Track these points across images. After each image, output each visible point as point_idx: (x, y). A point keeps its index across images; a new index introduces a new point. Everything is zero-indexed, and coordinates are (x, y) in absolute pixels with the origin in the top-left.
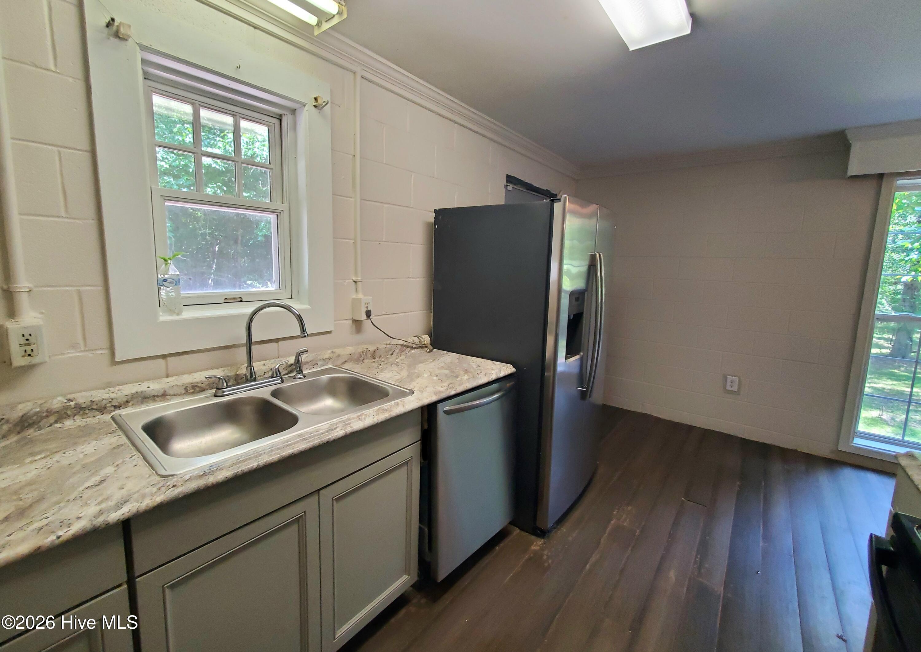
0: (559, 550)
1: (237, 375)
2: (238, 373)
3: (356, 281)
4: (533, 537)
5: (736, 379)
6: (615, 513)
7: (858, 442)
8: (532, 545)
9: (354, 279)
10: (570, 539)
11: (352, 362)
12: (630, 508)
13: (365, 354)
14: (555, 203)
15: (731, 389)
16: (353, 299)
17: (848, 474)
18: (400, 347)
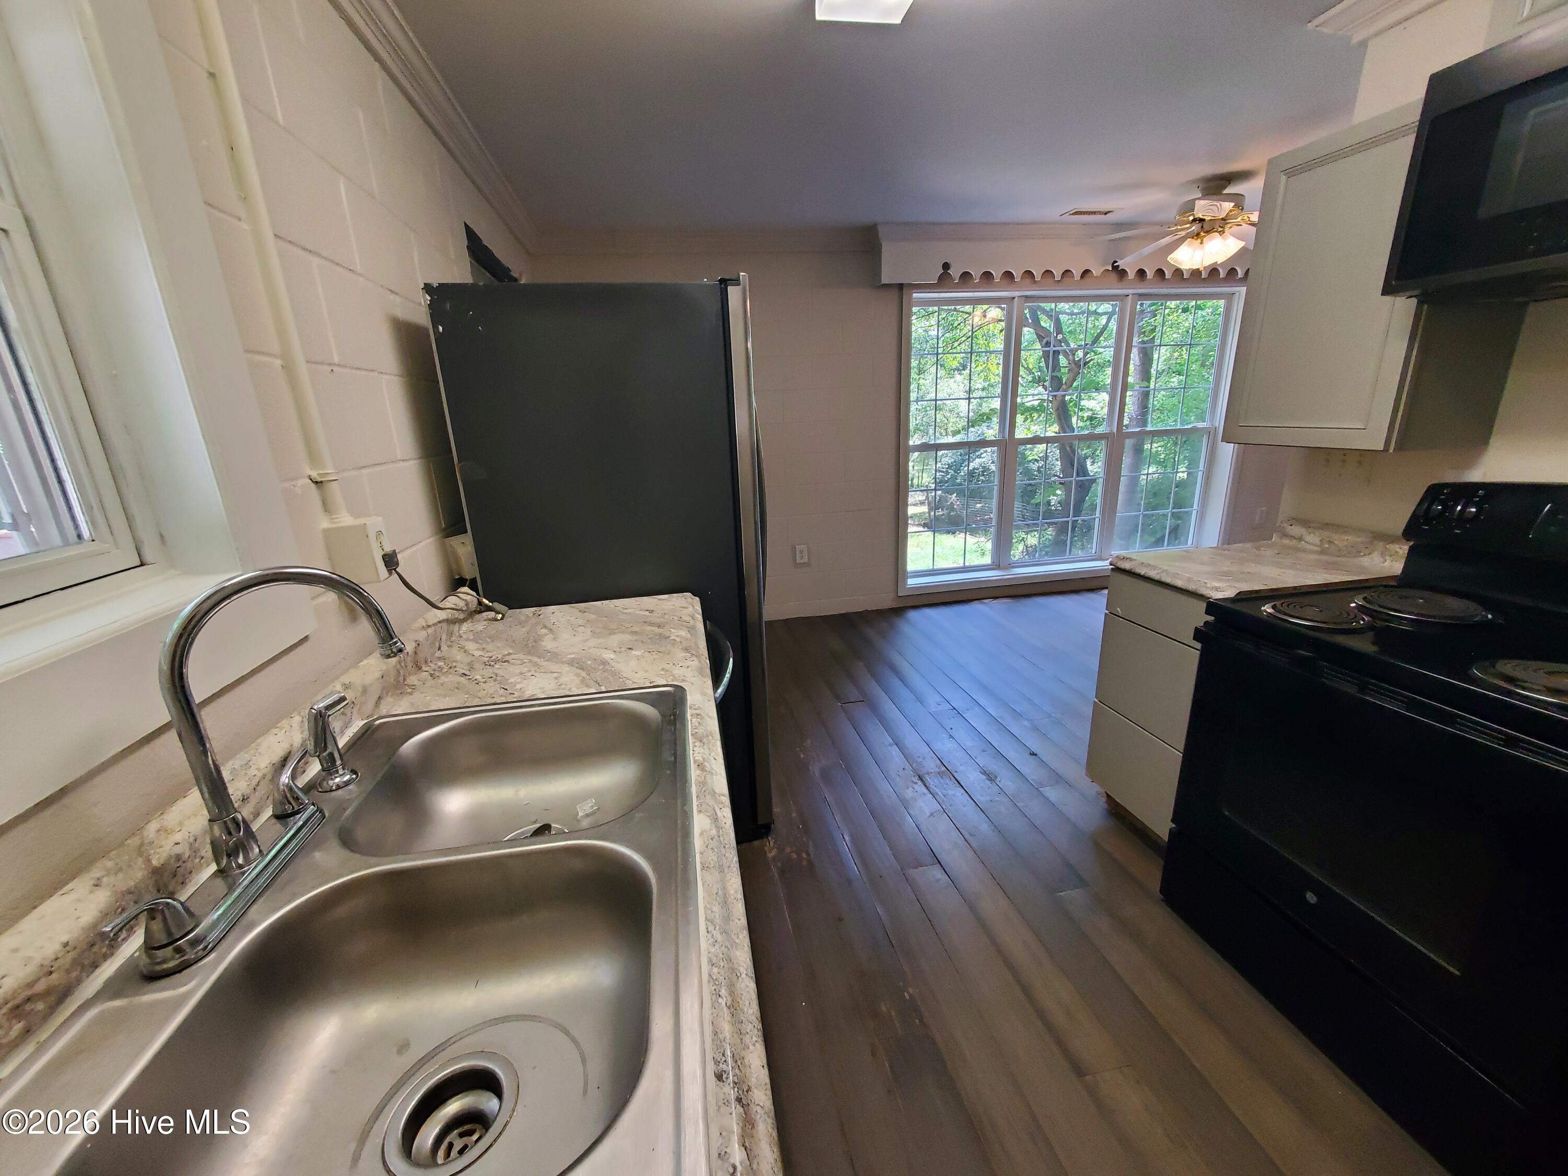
0: (798, 835)
1: (157, 872)
2: (155, 863)
3: (319, 479)
4: (756, 843)
5: (804, 547)
6: (802, 756)
7: (911, 582)
8: (766, 853)
9: (314, 474)
10: (794, 815)
11: (390, 693)
12: (809, 742)
13: (403, 665)
14: (729, 288)
15: (802, 561)
16: (326, 531)
17: (913, 615)
18: (444, 625)
